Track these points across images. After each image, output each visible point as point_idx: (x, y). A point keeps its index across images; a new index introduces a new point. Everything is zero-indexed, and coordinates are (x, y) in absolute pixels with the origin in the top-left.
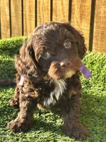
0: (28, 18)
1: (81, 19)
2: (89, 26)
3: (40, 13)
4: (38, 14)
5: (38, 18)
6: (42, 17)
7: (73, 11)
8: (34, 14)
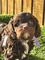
0: (3, 5)
1: (27, 7)
2: (31, 10)
3: (9, 2)
4: (8, 3)
5: (8, 5)
6: (10, 5)
7: (24, 3)
8: (6, 3)
